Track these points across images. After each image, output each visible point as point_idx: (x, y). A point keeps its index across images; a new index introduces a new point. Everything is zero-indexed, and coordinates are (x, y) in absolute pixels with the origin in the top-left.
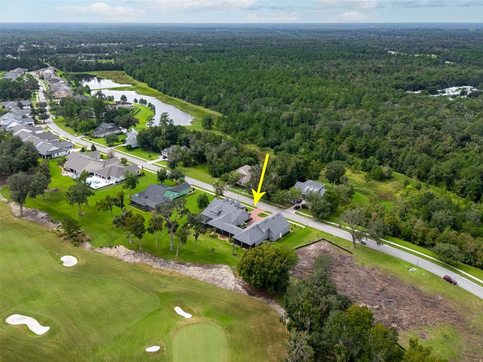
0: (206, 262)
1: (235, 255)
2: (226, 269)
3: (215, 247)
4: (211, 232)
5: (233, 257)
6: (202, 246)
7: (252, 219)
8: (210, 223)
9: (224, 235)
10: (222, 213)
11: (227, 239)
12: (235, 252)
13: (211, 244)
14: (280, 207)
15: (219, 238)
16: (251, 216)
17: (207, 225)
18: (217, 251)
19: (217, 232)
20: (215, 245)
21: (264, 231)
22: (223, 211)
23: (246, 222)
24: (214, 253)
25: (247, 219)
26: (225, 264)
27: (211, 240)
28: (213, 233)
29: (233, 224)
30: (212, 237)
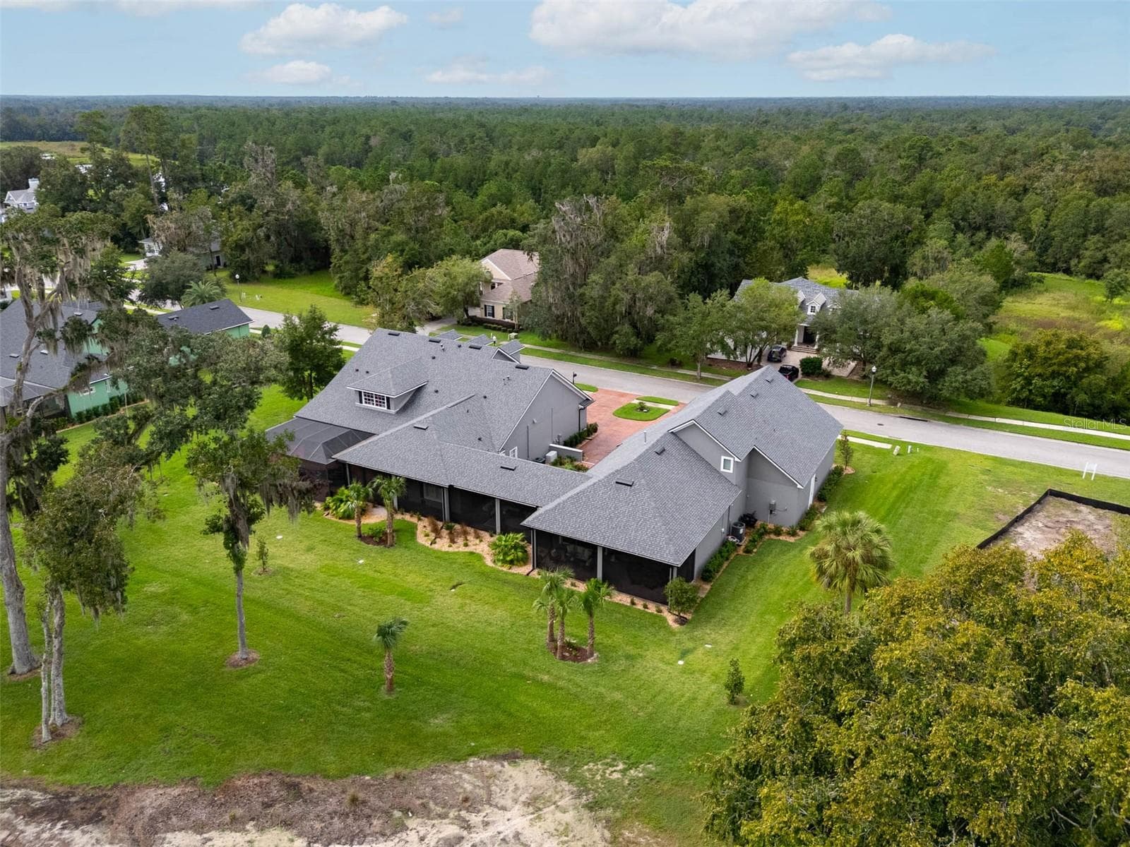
0: (330, 760)
1: (573, 653)
2: (535, 803)
3: (408, 612)
4: (363, 512)
5: (563, 672)
6: (303, 607)
7: (593, 429)
8: (353, 455)
9: (454, 518)
10: (427, 397)
11: (482, 546)
12: (575, 631)
13: (369, 586)
14: (703, 380)
15: (422, 540)
16: (591, 418)
17: (341, 465)
18: (418, 641)
19: (405, 505)
20: (405, 594)
21: (729, 466)
22: (430, 389)
23: (573, 442)
24: (402, 659)
25: (574, 430)
26: (512, 758)
27: (369, 561)
28: (378, 517)
29: (506, 449)
30: (378, 538)
